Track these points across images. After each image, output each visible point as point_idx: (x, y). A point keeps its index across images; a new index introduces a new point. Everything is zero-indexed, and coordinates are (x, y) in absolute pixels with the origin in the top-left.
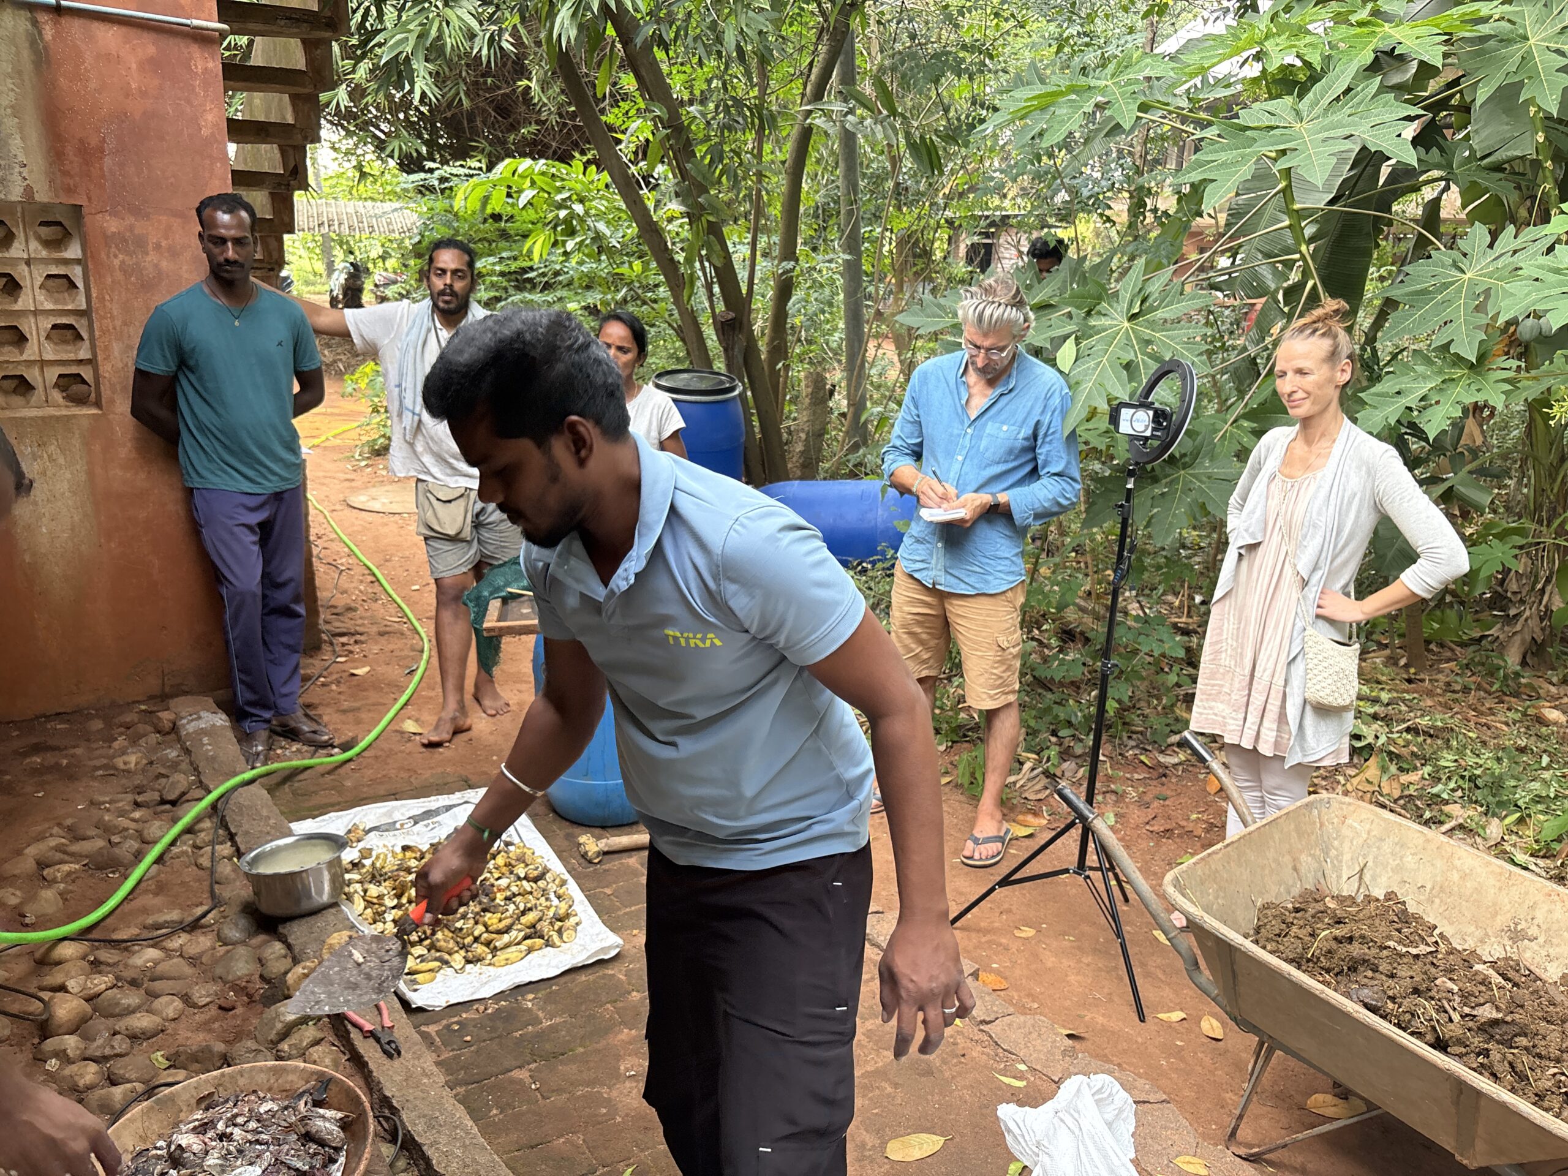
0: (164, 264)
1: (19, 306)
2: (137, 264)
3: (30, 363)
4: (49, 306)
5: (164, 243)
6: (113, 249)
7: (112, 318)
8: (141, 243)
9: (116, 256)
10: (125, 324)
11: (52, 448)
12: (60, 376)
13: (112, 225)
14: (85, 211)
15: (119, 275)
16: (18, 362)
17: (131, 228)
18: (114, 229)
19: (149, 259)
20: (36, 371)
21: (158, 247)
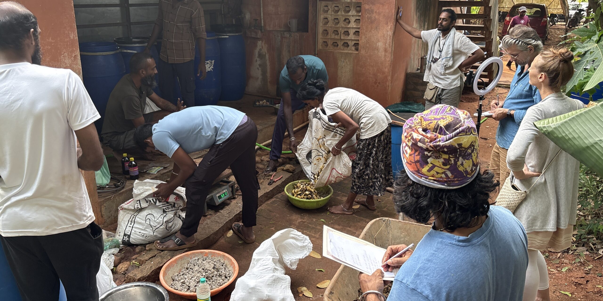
0: (377, 17)
1: (349, 26)
2: (371, 16)
3: (349, 40)
4: (355, 26)
5: (377, 11)
6: (366, 13)
7: (364, 30)
8: (372, 11)
9: (367, 15)
10: (366, 31)
11: (347, 60)
12: (355, 43)
13: (367, 7)
14: (362, 4)
15: (367, 19)
16: (347, 39)
17: (371, 8)
18: (367, 8)
19: (373, 15)
20: (350, 42)
21: (376, 12)
